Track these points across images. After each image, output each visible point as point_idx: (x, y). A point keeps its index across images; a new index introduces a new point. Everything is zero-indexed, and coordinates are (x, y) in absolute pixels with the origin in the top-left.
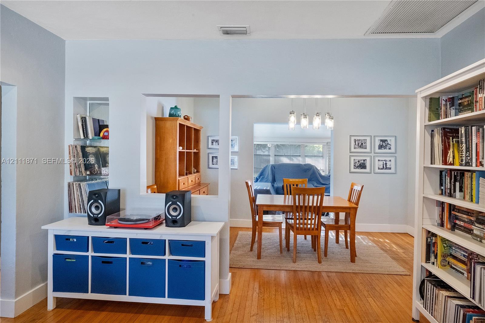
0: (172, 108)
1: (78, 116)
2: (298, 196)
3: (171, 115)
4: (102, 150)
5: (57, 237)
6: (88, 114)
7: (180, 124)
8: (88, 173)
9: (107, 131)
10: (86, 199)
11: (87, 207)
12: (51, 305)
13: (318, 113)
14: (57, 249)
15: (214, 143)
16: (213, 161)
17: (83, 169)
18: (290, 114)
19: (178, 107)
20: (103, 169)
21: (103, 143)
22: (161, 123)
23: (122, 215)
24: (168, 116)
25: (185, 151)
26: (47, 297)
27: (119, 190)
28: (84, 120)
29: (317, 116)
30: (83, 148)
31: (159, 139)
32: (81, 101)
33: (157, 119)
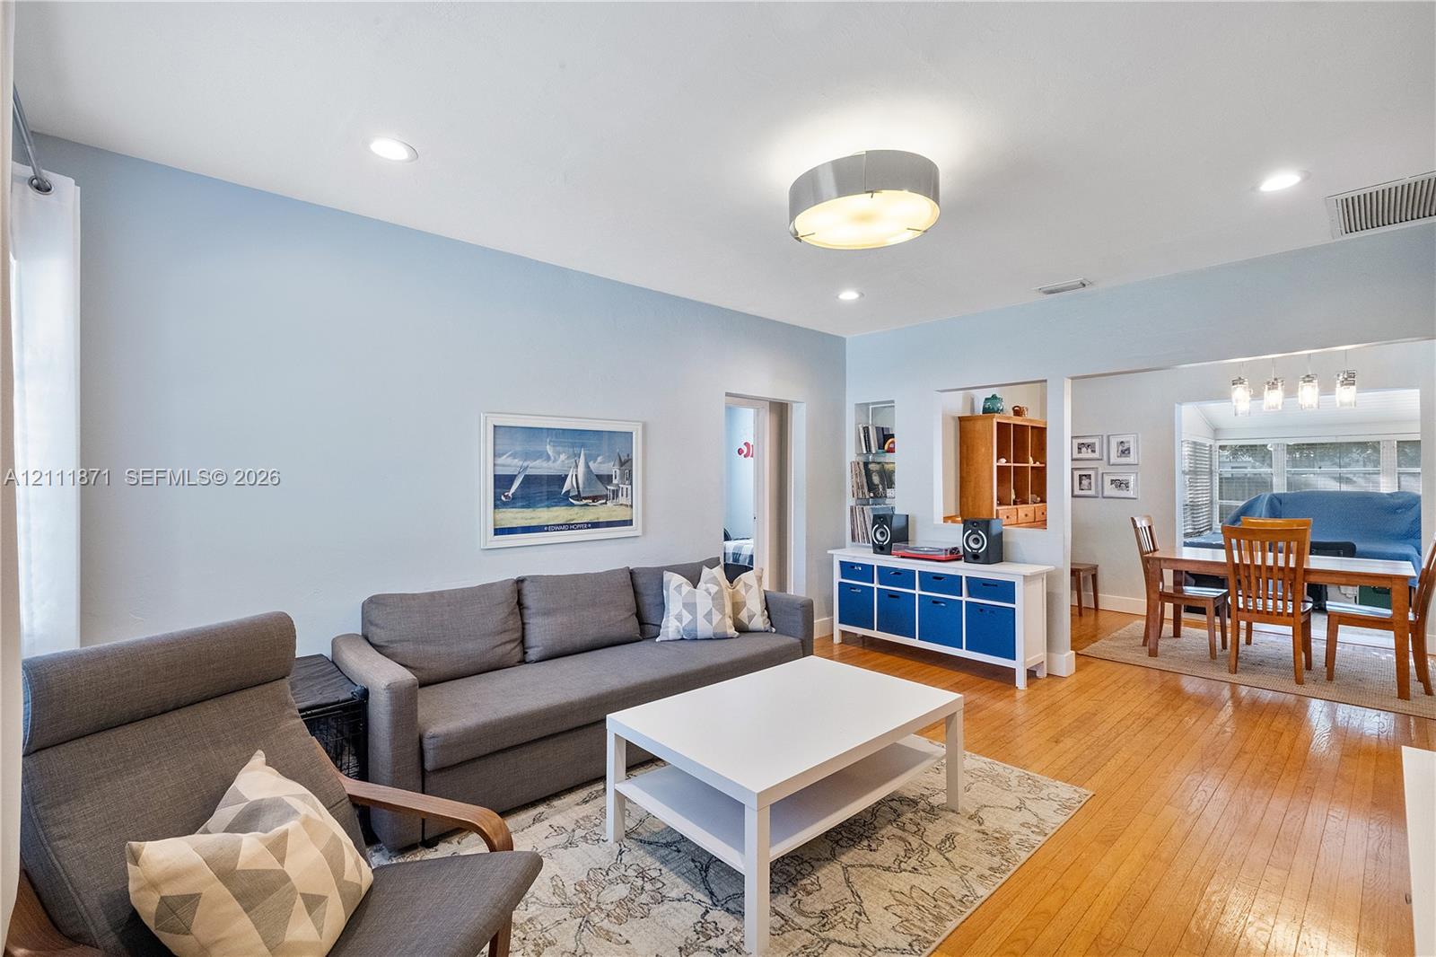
0: (986, 399)
1: (860, 426)
2: (1272, 554)
3: (985, 411)
4: (887, 466)
5: (842, 564)
6: (870, 422)
7: (998, 423)
8: (872, 495)
9: (893, 442)
10: (869, 526)
11: (871, 533)
12: (837, 639)
13: (1308, 376)
14: (842, 578)
15: (1084, 450)
16: (1080, 483)
17: (866, 490)
18: (1234, 384)
19: (998, 396)
20: (888, 490)
21: (889, 457)
22: (968, 425)
23: (911, 545)
24: (981, 413)
25: (1012, 464)
26: (833, 635)
27: (907, 516)
28: (866, 430)
29: (1305, 382)
30: (866, 464)
31: (965, 447)
32: (862, 407)
33: (961, 419)
